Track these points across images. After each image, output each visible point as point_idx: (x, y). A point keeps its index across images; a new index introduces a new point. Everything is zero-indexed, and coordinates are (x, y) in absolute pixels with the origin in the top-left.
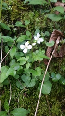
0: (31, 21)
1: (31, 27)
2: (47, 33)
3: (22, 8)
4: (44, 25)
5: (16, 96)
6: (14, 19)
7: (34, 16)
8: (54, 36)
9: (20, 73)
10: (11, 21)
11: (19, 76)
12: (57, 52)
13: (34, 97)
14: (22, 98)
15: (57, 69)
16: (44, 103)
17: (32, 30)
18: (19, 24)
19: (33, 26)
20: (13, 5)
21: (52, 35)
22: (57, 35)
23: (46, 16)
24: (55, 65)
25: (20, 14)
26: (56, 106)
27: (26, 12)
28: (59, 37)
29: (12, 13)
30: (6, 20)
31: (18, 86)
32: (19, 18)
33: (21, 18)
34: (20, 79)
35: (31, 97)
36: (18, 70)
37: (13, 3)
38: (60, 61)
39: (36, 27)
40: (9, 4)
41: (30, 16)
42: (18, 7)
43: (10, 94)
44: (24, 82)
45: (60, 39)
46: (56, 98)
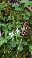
0: (15, 17)
1: (15, 19)
2: (22, 23)
4: (21, 19)
5: (7, 51)
6: (7, 14)
7: (17, 14)
8: (25, 25)
9: (9, 41)
10: (5, 15)
11: (8, 42)
12: (26, 32)
13: (15, 52)
14: (10, 52)
16: (19, 54)
17: (15, 21)
18: (9, 18)
20: (7, 7)
21: (24, 24)
22: (27, 24)
23: (22, 14)
24: (25, 38)
25: (10, 12)
26: (25, 56)
27: (13, 11)
28: (27, 26)
29: (6, 11)
30: (3, 15)
31: (8, 46)
33: (10, 14)
34: (9, 43)
35: (14, 52)
36: (8, 39)
37: (7, 6)
38: (27, 36)
39: (17, 20)
40: (5, 7)
41: (15, 14)
42: (9, 8)
43: (4, 50)
44: (11, 45)
45: (28, 26)
46: (25, 52)
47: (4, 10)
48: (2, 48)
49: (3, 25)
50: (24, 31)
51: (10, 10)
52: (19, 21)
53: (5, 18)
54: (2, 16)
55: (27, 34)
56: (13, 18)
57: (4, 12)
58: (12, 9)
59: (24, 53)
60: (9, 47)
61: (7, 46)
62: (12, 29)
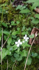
0: (20, 21)
1: (20, 25)
2: (30, 29)
3: (15, 12)
4: (28, 23)
6: (10, 19)
7: (22, 17)
8: (34, 31)
9: (13, 52)
10: (8, 20)
11: (12, 54)
12: (36, 40)
14: (14, 67)
15: (35, 50)
16: (27, 69)
17: (20, 27)
18: (13, 23)
19: (21, 24)
20: (9, 10)
22: (36, 30)
23: (29, 18)
24: (34, 48)
25: (13, 16)
27: (17, 15)
28: (37, 32)
29: (8, 15)
30: (5, 20)
32: (13, 19)
33: (14, 19)
34: (13, 56)
36: (12, 51)
37: (9, 8)
38: (37, 46)
39: (23, 25)
40: (7, 9)
41: (20, 18)
42: (12, 11)
44: (15, 58)
46: (34, 66)
47: (6, 14)
48: (4, 62)
49: (6, 32)
50: (33, 39)
51: (14, 13)
52: (26, 26)
53: (7, 24)
54: (4, 22)
55: (36, 42)
56: (18, 23)
57: (7, 16)
58: (17, 12)
59: (32, 67)
60: (13, 60)
61: (11, 60)
62: (16, 37)
